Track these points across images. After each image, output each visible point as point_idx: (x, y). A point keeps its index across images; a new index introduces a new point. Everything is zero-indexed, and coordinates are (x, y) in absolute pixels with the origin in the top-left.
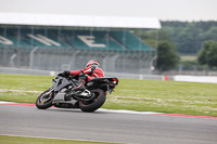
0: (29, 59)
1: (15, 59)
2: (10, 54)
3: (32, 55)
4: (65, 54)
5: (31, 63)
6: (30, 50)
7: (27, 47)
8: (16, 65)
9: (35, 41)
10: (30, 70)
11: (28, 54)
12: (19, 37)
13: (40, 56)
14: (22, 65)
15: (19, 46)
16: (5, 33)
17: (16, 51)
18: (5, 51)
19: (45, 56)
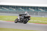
0: (38, 14)
1: (35, 14)
2: (34, 13)
3: (39, 13)
4: (46, 13)
5: (38, 15)
6: (38, 12)
7: (38, 11)
8: (35, 15)
9: (39, 10)
10: (38, 16)
11: (38, 13)
12: (36, 9)
13: (40, 13)
14: (37, 15)
15: (36, 11)
16: (33, 8)
17: (35, 12)
18: (33, 12)
19: (41, 13)
